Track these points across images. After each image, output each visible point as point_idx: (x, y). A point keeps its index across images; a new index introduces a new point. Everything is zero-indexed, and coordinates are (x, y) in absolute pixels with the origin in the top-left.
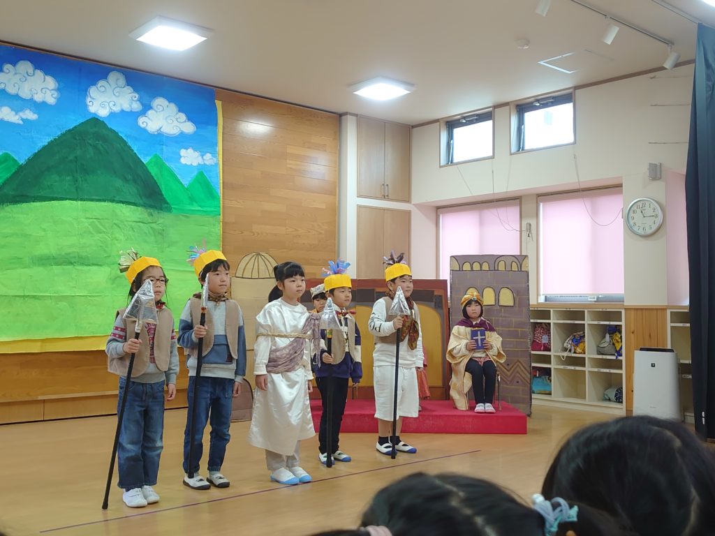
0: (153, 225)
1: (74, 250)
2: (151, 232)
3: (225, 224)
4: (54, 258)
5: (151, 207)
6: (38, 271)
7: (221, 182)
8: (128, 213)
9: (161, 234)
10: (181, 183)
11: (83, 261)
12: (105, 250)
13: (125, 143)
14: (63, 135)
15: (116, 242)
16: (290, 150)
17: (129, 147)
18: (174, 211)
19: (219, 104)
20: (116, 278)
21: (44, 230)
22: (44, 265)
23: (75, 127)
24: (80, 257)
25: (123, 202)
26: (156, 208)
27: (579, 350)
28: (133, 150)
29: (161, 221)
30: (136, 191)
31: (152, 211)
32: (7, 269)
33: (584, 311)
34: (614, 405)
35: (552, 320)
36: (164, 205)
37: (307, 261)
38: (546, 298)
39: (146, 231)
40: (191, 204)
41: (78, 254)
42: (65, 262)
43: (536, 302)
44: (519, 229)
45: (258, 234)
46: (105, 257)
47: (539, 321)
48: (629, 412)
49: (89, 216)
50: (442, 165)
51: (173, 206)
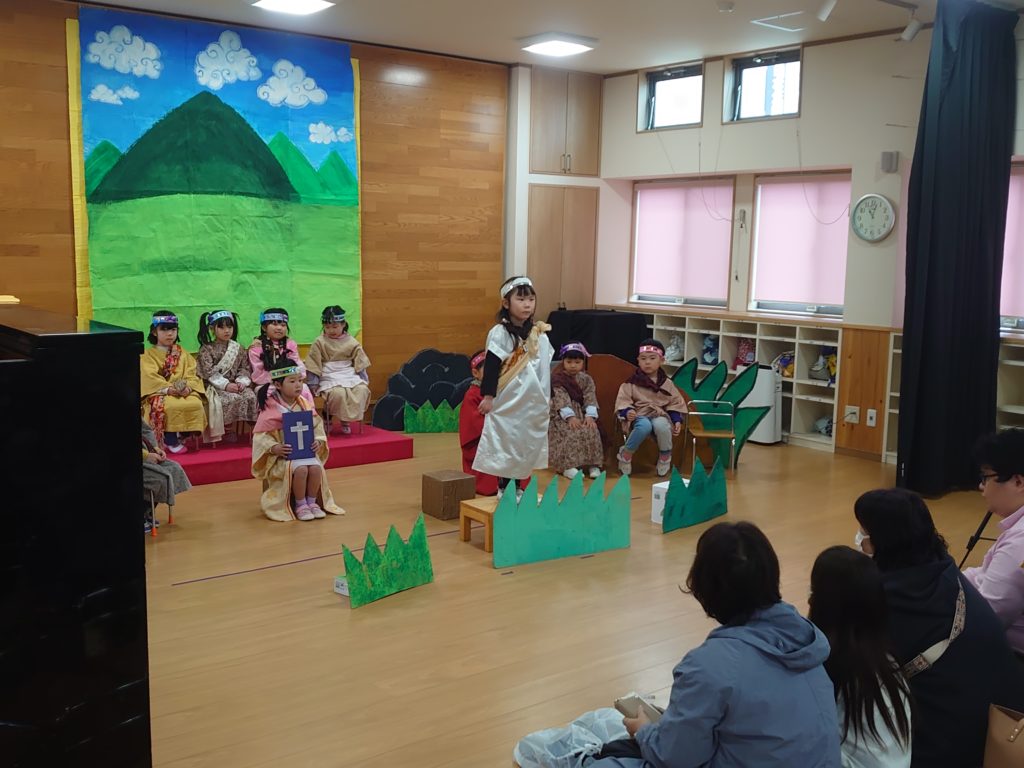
0: (279, 219)
1: (189, 253)
2: (277, 227)
3: (364, 215)
4: (167, 263)
5: (276, 197)
6: (148, 279)
7: (359, 162)
8: (250, 206)
9: (289, 230)
10: (310, 166)
11: (200, 265)
12: (224, 253)
13: (243, 120)
14: (169, 115)
15: (237, 242)
16: (444, 116)
17: (249, 126)
18: (304, 201)
19: (355, 62)
20: (238, 285)
22: (154, 271)
23: (183, 105)
24: (196, 261)
25: (243, 194)
26: (282, 199)
27: (787, 373)
28: (252, 129)
29: (288, 214)
30: (258, 180)
31: (277, 202)
32: (114, 278)
33: (795, 328)
34: (823, 439)
35: (758, 336)
36: (291, 195)
37: (465, 257)
38: (758, 304)
39: (272, 227)
40: (324, 192)
41: (194, 258)
42: (179, 267)
43: (745, 309)
44: (730, 218)
45: (405, 225)
46: (226, 260)
47: (744, 336)
48: (838, 450)
49: (206, 213)
50: (638, 130)
51: (302, 195)
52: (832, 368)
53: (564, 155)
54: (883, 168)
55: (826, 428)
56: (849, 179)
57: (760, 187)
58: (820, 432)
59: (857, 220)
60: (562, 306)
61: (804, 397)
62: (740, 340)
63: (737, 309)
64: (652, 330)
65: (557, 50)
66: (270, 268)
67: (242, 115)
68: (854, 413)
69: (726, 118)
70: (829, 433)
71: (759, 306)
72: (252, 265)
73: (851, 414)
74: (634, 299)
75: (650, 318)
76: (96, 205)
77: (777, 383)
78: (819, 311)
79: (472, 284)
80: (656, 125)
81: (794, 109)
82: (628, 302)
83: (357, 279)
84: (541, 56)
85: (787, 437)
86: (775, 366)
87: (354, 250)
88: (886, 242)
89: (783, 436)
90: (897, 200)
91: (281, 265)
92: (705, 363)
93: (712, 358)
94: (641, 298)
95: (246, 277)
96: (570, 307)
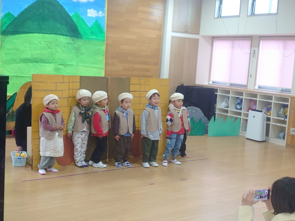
0: (74, 45)
1: (39, 56)
2: (73, 48)
3: (107, 45)
4: (30, 60)
5: (73, 36)
6: (22, 65)
7: (106, 25)
8: (63, 40)
9: (78, 49)
10: (87, 25)
11: (42, 61)
12: (52, 56)
13: (62, 7)
14: (34, 3)
15: (57, 53)
16: (140, 9)
18: (84, 39)
20: (57, 69)
21: (26, 47)
22: (25, 62)
25: (61, 35)
26: (75, 37)
27: (268, 114)
28: (65, 10)
29: (78, 43)
30: (67, 29)
31: (74, 38)
32: (9, 64)
33: (272, 96)
34: (282, 141)
35: (258, 99)
36: (79, 36)
37: (145, 63)
38: (259, 86)
39: (71, 48)
40: (92, 35)
41: (40, 59)
42: (34, 61)
43: (253, 89)
44: (249, 53)
45: (123, 50)
46: (53, 59)
47: (252, 98)
48: (287, 145)
49: (46, 41)
50: (215, 17)
51: (83, 36)
52: (286, 113)
53: (186, 26)
55: (283, 136)
57: (261, 41)
58: (280, 138)
60: (182, 84)
61: (275, 124)
62: (251, 100)
63: (250, 88)
64: (217, 95)
66: (69, 64)
67: (62, 5)
68: (294, 131)
69: (249, 14)
70: (284, 138)
71: (259, 87)
72: (63, 62)
74: (211, 82)
75: (216, 90)
76: (4, 36)
77: (264, 118)
78: (282, 90)
80: (222, 15)
81: (275, 12)
82: (209, 84)
83: (103, 69)
85: (267, 139)
86: (264, 111)
87: (102, 58)
91: (74, 63)
92: (237, 109)
93: (240, 107)
94: (213, 82)
95: (60, 66)
96: (185, 85)
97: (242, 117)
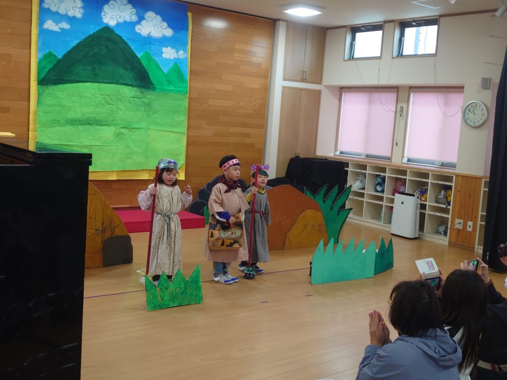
0: (143, 99)
1: (92, 115)
2: (142, 103)
3: (190, 99)
4: (80, 121)
5: (143, 87)
6: (69, 129)
7: (189, 70)
8: (128, 91)
9: (148, 105)
10: (163, 71)
11: (98, 123)
12: (112, 116)
13: (126, 44)
14: (86, 39)
15: (119, 110)
16: (237, 47)
17: (129, 47)
18: (157, 90)
19: (190, 15)
20: (119, 134)
21: (74, 102)
22: (73, 125)
23: (94, 33)
25: (124, 84)
26: (146, 88)
27: (423, 199)
28: (131, 49)
29: (149, 96)
30: (133, 77)
31: (143, 90)
32: (50, 127)
33: (429, 174)
34: (442, 237)
35: (408, 177)
36: (151, 86)
37: (244, 125)
38: (408, 159)
39: (139, 104)
40: (169, 85)
41: (95, 119)
42: (86, 123)
43: (400, 162)
44: (395, 111)
45: (212, 106)
46: (113, 120)
47: (399, 177)
48: (451, 244)
49: (102, 93)
50: (345, 59)
51: (156, 87)
52: (448, 197)
53: (303, 71)
54: (482, 86)
55: (444, 231)
56: (463, 92)
57: (412, 94)
58: (440, 233)
59: (466, 115)
60: (297, 155)
61: (432, 213)
62: (397, 179)
63: (396, 161)
64: (347, 171)
65: (302, 13)
66: (137, 126)
67: (126, 41)
68: (460, 223)
69: (395, 54)
70: (445, 233)
71: (409, 160)
72: (127, 124)
73: (458, 223)
74: (338, 153)
75: (347, 165)
76: (43, 86)
77: (417, 204)
78: (443, 165)
79: (248, 141)
80: (355, 56)
81: (434, 52)
82: (335, 155)
83: (185, 135)
84: (292, 15)
85: (422, 235)
86: (416, 194)
87: (184, 118)
88: (482, 128)
89: (419, 235)
90: (489, 105)
91: (143, 125)
92: (377, 191)
93: (381, 189)
94: (341, 153)
95: (123, 130)
96: (301, 156)
97: (384, 203)
